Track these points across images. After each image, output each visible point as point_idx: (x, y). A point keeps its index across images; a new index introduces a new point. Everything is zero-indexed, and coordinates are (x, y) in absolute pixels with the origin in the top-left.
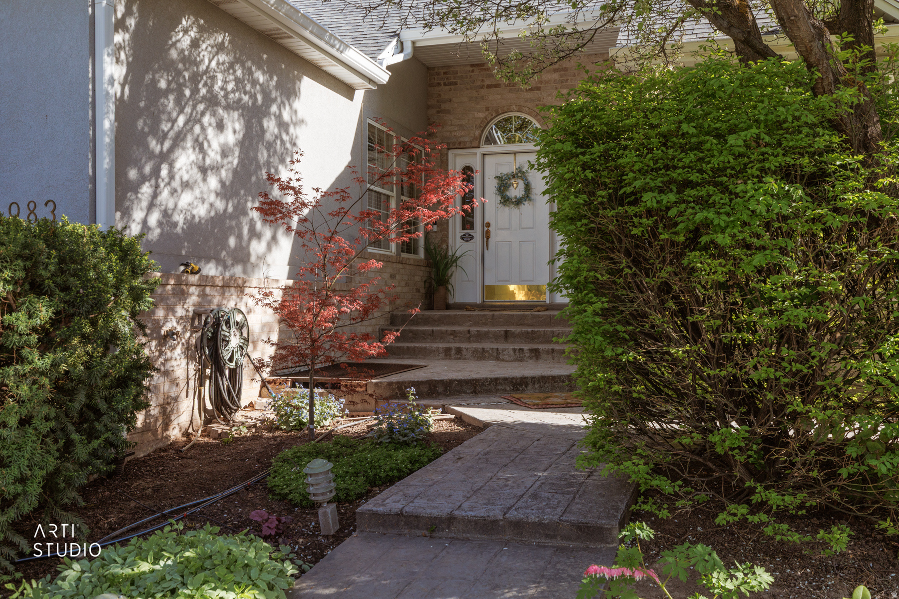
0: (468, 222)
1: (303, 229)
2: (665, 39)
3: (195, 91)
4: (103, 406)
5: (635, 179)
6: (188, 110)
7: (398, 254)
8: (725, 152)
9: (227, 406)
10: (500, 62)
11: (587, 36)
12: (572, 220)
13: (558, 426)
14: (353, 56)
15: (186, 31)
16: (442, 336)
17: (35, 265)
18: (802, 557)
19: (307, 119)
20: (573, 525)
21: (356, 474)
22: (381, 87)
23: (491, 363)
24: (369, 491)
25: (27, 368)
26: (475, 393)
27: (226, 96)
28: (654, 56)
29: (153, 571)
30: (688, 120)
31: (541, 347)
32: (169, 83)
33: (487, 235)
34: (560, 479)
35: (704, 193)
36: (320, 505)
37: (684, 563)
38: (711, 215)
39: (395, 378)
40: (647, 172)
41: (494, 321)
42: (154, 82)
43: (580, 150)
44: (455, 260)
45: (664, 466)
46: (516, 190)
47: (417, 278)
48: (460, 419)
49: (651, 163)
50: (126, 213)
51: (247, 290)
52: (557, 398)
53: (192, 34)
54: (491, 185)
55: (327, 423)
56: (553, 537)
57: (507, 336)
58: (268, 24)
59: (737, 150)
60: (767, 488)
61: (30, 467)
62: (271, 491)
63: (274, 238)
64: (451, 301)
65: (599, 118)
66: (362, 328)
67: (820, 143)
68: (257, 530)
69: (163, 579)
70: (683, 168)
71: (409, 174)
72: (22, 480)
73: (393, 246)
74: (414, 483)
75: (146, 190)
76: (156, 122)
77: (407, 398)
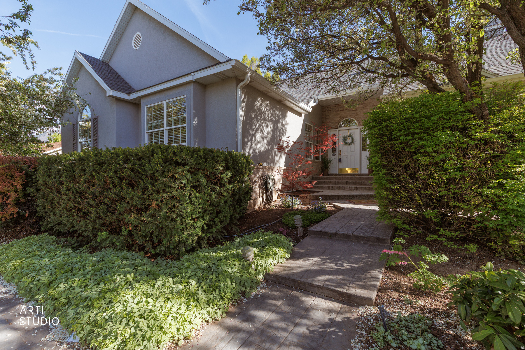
0: (334, 150)
1: (290, 153)
2: (401, 91)
3: (261, 117)
4: (243, 199)
5: (397, 133)
6: (259, 122)
7: (314, 160)
8: (429, 123)
9: (269, 201)
10: (347, 103)
11: (375, 92)
12: (375, 146)
13: (365, 209)
14: (302, 105)
15: (259, 102)
16: (327, 183)
17: (228, 162)
18: (457, 253)
19: (289, 123)
20: (375, 238)
21: (307, 220)
22: (309, 113)
23: (342, 191)
24: (310, 225)
25: (226, 188)
26: (338, 199)
27: (268, 118)
28: (397, 96)
29: (257, 241)
30: (416, 113)
31: (358, 186)
32: (255, 115)
33: (340, 154)
34: (369, 224)
35: (422, 136)
36: (298, 227)
37: (417, 251)
38: (425, 143)
39: (315, 194)
40: (401, 130)
41: (343, 179)
42: (251, 115)
43: (378, 125)
44: (330, 161)
45: (406, 221)
46: (349, 140)
47: (319, 167)
48: (334, 206)
49: (403, 128)
50: (245, 150)
51: (274, 170)
52: (364, 201)
53: (260, 102)
54: (341, 139)
55: (296, 206)
56: (368, 241)
57: (347, 183)
58: (279, 98)
59: (434, 122)
60: (445, 230)
61: (227, 213)
62: (283, 223)
63: (281, 156)
64: (329, 173)
65: (384, 115)
66: (306, 180)
67: (466, 117)
68: (281, 233)
69: (260, 244)
70: (414, 128)
71: (317, 137)
72: (225, 216)
73: (313, 158)
74: (324, 223)
75: (249, 144)
76: (252, 126)
77: (319, 200)
